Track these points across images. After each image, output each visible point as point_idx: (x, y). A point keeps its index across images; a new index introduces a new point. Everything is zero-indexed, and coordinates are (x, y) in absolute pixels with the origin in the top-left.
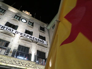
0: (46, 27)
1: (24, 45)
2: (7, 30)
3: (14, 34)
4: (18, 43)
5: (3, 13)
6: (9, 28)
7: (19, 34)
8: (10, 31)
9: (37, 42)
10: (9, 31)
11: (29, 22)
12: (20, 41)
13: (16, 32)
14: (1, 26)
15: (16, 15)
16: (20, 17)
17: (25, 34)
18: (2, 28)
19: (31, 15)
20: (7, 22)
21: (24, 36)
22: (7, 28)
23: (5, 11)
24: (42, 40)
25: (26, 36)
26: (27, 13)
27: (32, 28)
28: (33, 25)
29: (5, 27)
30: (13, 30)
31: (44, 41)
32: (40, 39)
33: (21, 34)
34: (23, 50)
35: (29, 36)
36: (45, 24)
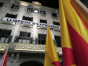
0: (57, 12)
2: (26, 23)
3: (32, 25)
4: (37, 32)
5: (17, 9)
6: (27, 21)
8: (28, 23)
9: (53, 28)
11: (41, 11)
12: (38, 30)
13: (33, 24)
14: (21, 21)
15: (28, 8)
16: (32, 9)
17: (41, 23)
18: (21, 22)
19: (41, 4)
20: (24, 16)
22: (25, 22)
23: (18, 6)
24: (56, 26)
25: (42, 25)
26: (37, 3)
27: (45, 16)
28: (45, 14)
29: (23, 21)
30: (30, 22)
31: (58, 26)
32: (55, 26)
33: (37, 24)
34: (43, 38)
35: (44, 25)
36: (56, 9)
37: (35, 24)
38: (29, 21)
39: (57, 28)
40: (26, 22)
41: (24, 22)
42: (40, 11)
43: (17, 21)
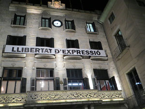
0: (96, 19)
1: (73, 68)
3: (54, 55)
6: (45, 48)
7: (61, 53)
10: (46, 53)
11: (66, 21)
12: (65, 62)
13: (56, 51)
15: (42, 18)
16: (50, 19)
18: (36, 52)
19: (64, 5)
20: (37, 38)
21: (69, 54)
22: (42, 49)
23: (25, 17)
24: (96, 51)
25: (71, 52)
27: (74, 32)
29: (39, 49)
30: (50, 50)
31: (99, 51)
32: (93, 50)
33: (63, 52)
34: (74, 75)
35: (75, 52)
37: (59, 52)
38: (48, 48)
39: (97, 55)
40: (44, 50)
41: (41, 51)
42: (64, 23)
43: (28, 51)
